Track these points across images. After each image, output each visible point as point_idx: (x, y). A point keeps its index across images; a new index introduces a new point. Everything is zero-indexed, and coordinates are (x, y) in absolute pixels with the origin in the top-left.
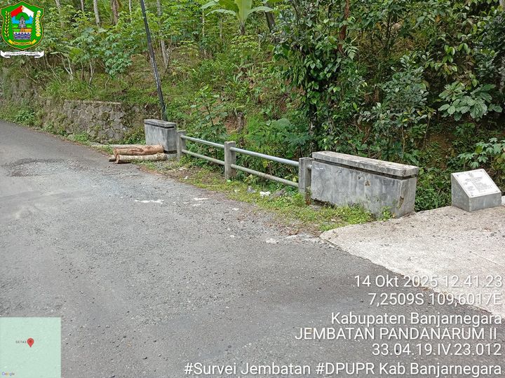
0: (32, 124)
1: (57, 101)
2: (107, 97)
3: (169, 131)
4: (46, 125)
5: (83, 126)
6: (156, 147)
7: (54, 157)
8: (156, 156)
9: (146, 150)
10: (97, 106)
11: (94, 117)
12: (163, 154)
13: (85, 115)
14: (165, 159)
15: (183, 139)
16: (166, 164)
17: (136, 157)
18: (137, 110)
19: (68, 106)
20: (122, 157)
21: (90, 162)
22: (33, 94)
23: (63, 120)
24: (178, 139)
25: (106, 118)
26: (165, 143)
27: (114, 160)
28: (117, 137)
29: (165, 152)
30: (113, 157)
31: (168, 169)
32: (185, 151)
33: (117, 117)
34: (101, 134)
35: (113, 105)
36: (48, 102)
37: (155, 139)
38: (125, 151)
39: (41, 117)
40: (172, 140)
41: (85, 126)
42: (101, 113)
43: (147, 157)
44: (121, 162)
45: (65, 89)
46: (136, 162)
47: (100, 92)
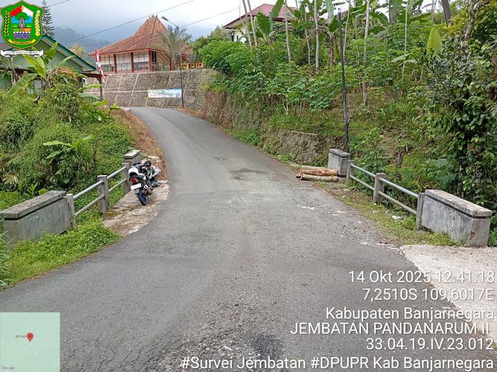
0: (256, 144)
1: (275, 130)
2: (308, 130)
3: (343, 160)
4: (265, 146)
5: (288, 149)
6: (332, 171)
7: (262, 170)
8: (330, 177)
9: (324, 172)
10: (300, 135)
11: (296, 144)
12: (336, 177)
13: (290, 142)
14: (337, 181)
15: (352, 167)
16: (336, 185)
17: (315, 177)
18: (328, 140)
19: (281, 133)
20: (304, 176)
21: (283, 176)
22: (261, 123)
23: (276, 144)
24: (349, 167)
25: (305, 144)
26: (339, 169)
27: (300, 177)
28: (310, 160)
29: (338, 175)
30: (299, 175)
31: (335, 189)
32: (354, 178)
33: (312, 145)
34: (299, 157)
35: (311, 136)
36: (269, 130)
37: (334, 166)
38: (308, 171)
39: (263, 140)
40: (344, 166)
41: (290, 149)
42: (301, 141)
43: (323, 178)
44: (303, 179)
45: (282, 121)
46: (314, 180)
47: (304, 125)
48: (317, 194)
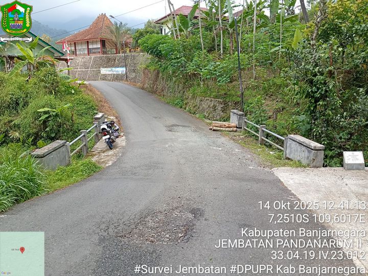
0: (181, 107)
1: (194, 97)
2: (216, 97)
3: (240, 117)
4: (187, 108)
5: (203, 110)
6: (233, 124)
7: (186, 125)
8: (231, 129)
9: (227, 125)
10: (211, 101)
11: (209, 107)
12: (235, 129)
13: (205, 105)
14: (236, 131)
15: (245, 122)
16: (235, 134)
17: (222, 128)
18: (230, 104)
19: (198, 100)
20: (215, 128)
21: (200, 129)
22: (184, 92)
23: (195, 107)
24: (243, 122)
25: (214, 107)
26: (237, 123)
28: (218, 118)
29: (237, 127)
30: (211, 128)
32: (247, 129)
33: (219, 107)
34: (211, 115)
35: (219, 101)
36: (190, 97)
37: (234, 121)
38: (217, 125)
39: (186, 104)
40: (241, 121)
42: (212, 105)
43: (227, 129)
44: (214, 130)
45: (199, 90)
46: (221, 131)
47: (214, 94)
48: (223, 140)
